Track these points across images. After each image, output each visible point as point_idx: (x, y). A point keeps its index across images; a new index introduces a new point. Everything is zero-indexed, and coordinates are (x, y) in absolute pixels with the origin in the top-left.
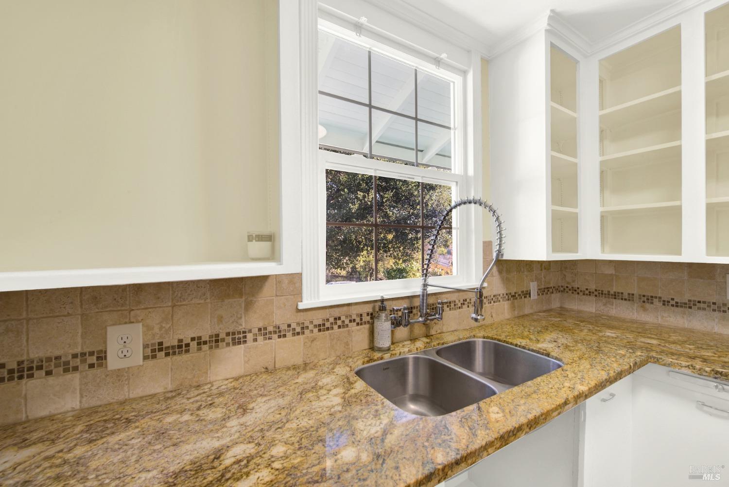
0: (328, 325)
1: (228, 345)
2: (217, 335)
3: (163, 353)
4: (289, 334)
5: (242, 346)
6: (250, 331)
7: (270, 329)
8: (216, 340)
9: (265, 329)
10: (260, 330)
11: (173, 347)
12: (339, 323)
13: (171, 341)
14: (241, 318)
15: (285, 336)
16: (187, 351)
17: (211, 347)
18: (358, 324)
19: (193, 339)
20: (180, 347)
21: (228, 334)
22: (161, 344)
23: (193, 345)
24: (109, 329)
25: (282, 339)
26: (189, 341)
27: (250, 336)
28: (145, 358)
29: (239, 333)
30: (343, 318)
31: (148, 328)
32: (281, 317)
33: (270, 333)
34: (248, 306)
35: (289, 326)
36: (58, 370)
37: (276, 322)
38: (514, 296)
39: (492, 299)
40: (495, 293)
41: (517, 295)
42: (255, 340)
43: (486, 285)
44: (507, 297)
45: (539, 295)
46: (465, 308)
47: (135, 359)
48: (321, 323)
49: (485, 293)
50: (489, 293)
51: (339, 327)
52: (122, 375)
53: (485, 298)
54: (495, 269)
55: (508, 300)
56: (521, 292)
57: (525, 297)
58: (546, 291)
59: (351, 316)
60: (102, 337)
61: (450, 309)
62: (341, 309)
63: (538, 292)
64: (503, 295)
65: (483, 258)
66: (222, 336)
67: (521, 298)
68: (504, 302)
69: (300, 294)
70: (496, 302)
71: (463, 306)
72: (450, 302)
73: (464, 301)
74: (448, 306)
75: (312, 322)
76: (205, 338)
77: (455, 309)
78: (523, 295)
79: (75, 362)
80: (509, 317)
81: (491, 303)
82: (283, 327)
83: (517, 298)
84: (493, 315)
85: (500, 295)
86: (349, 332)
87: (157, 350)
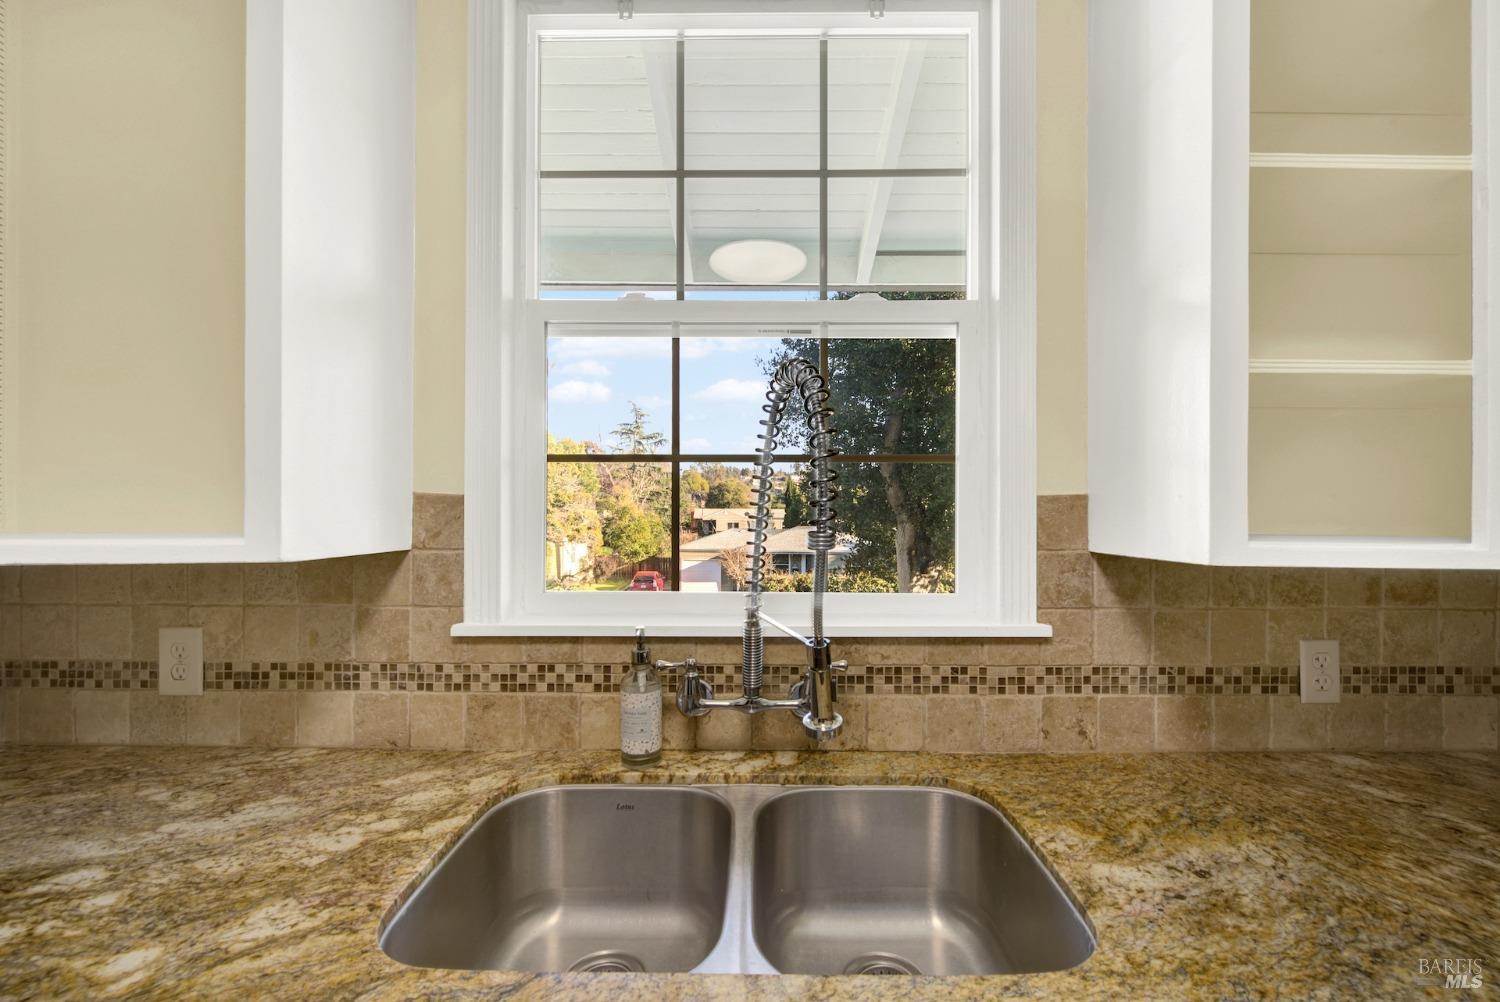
0: (522, 678)
1: (328, 686)
2: (311, 666)
3: (230, 683)
4: (439, 685)
5: (352, 693)
6: (366, 668)
7: (403, 668)
8: (308, 676)
9: (394, 667)
10: (384, 667)
11: (245, 674)
12: (550, 677)
13: (242, 666)
14: (348, 640)
15: (430, 687)
16: (265, 686)
17: (301, 686)
18: (597, 688)
19: (274, 666)
20: (255, 676)
21: (328, 667)
22: (229, 666)
23: (275, 676)
24: (163, 632)
25: (424, 693)
26: (267, 668)
27: (365, 677)
28: (206, 685)
29: (347, 667)
31: (210, 639)
32: (419, 649)
33: (403, 675)
34: (363, 618)
35: (439, 668)
36: (108, 683)
37: (414, 657)
38: (1203, 682)
39: (1087, 680)
40: (1098, 661)
41: (1218, 680)
42: (375, 686)
43: (1046, 631)
44: (1163, 680)
45: (1357, 690)
46: (958, 693)
47: (194, 684)
48: (508, 672)
49: (1049, 656)
50: (1072, 660)
51: (551, 687)
52: (177, 706)
53: (1049, 671)
54: (1098, 583)
55: (1171, 689)
56: (1246, 671)
57: (1265, 690)
58: (1403, 679)
59: (579, 667)
60: (155, 643)
61: (898, 690)
62: (555, 648)
63: (1346, 680)
64: (1143, 670)
65: (1039, 547)
66: (319, 668)
67: (1247, 690)
68: (1148, 696)
69: (461, 605)
70: (1106, 690)
71: (952, 687)
72: (898, 670)
73: (954, 670)
74: (888, 680)
75: (486, 667)
76: (293, 668)
77: (917, 691)
78: (1256, 681)
79: (126, 675)
80: (1170, 747)
81: (1078, 689)
82: (428, 669)
83: (1219, 690)
84: (1090, 730)
85: (1124, 670)
86: (572, 702)
87: (223, 676)
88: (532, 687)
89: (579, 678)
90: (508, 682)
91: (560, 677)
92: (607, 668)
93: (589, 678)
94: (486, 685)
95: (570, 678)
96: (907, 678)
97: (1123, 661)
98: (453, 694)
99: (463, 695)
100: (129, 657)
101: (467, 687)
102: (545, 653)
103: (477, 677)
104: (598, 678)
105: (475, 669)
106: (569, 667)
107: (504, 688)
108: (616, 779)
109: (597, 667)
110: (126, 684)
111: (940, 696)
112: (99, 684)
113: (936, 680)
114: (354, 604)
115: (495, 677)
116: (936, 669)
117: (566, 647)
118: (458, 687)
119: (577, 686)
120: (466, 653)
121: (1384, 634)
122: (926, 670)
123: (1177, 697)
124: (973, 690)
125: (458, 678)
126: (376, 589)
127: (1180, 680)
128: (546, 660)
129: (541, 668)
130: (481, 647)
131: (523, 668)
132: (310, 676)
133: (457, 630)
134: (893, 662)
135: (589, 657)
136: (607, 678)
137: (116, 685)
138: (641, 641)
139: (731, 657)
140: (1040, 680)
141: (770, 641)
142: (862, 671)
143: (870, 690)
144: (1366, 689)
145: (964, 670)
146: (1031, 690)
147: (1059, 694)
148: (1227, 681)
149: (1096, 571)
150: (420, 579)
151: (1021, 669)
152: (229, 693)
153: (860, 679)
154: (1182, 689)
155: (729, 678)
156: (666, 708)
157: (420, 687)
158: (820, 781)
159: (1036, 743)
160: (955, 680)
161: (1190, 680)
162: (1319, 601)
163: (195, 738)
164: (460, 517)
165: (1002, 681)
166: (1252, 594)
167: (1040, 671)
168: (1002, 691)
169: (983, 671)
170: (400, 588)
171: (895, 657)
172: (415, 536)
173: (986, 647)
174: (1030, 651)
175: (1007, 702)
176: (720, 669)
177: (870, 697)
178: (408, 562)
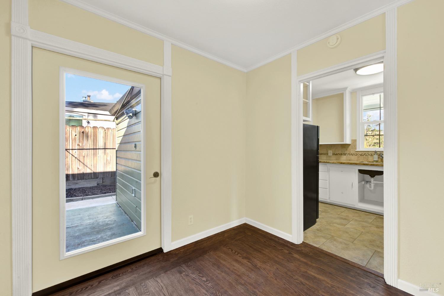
0: (362, 155)
1: (343, 155)
5: (346, 156)
8: (341, 154)
9: (349, 154)
11: (336, 154)
12: (365, 155)
23: (338, 154)
25: (353, 156)
27: (347, 154)
28: (332, 155)
29: (345, 154)
30: (367, 154)
31: (333, 151)
34: (346, 150)
35: (354, 154)
37: (352, 153)
52: (330, 156)
60: (328, 151)
69: (356, 149)
86: (368, 157)
87: (334, 154)
98: (355, 156)
100: (326, 153)
101: (357, 155)
102: (365, 153)
104: (371, 155)
114: (346, 148)
115: (360, 155)
117: (367, 152)
120: (357, 153)
126: (348, 147)
133: (356, 151)
135: (370, 153)
137: (325, 155)
138: (376, 151)
150: (352, 146)
156: (378, 158)
163: (331, 158)
164: (356, 141)
170: (350, 147)
172: (351, 143)
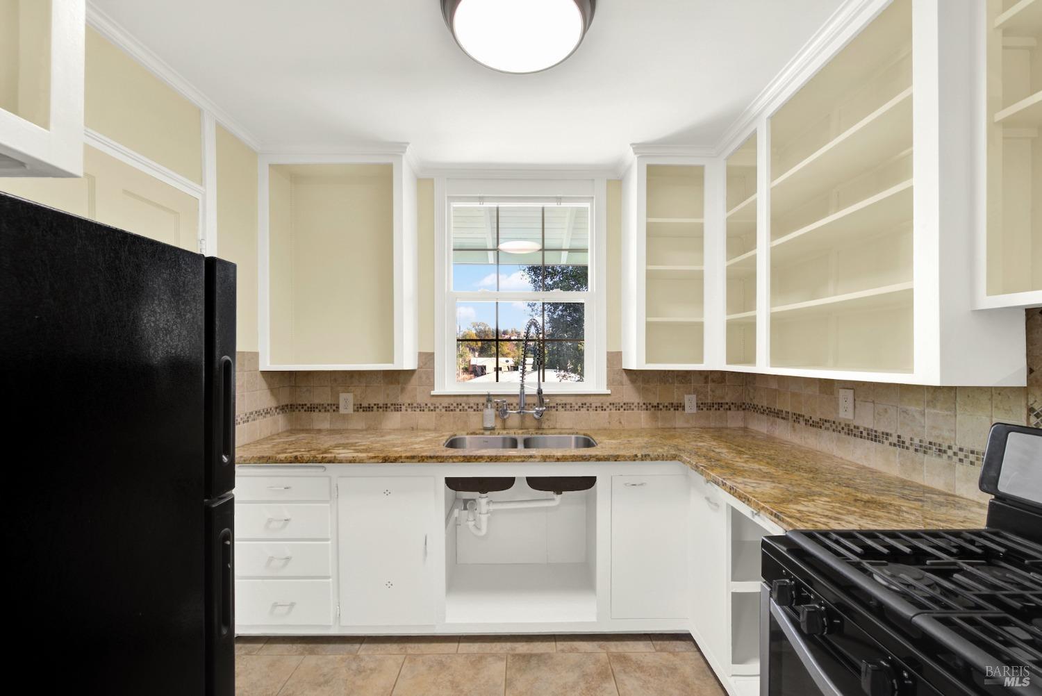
0: (452, 408)
1: (392, 410)
2: (386, 404)
3: (362, 410)
4: (426, 410)
5: (400, 413)
6: (404, 405)
7: (415, 405)
9: (412, 404)
10: (409, 405)
11: (366, 407)
12: (460, 407)
13: (365, 404)
14: (398, 396)
15: (423, 410)
16: (372, 411)
17: (384, 411)
18: (475, 410)
19: (375, 405)
20: (369, 408)
21: (392, 405)
22: (361, 405)
23: (375, 407)
24: (341, 394)
25: (422, 412)
26: (373, 405)
27: (403, 408)
28: (354, 411)
29: (398, 405)
30: (463, 405)
31: (355, 396)
32: (421, 399)
33: (415, 407)
34: (403, 390)
35: (426, 405)
36: (323, 410)
37: (419, 401)
38: (657, 407)
39: (622, 407)
40: (625, 401)
41: (661, 407)
42: (406, 410)
43: (609, 392)
44: (644, 407)
45: (702, 409)
46: (584, 410)
47: (350, 410)
48: (447, 406)
49: (611, 399)
50: (617, 401)
51: (460, 410)
52: (345, 417)
53: (610, 404)
54: (625, 378)
55: (647, 410)
56: (669, 404)
57: (675, 409)
58: (716, 406)
59: (469, 404)
60: (338, 398)
61: (565, 410)
62: (461, 398)
63: (698, 406)
64: (639, 404)
65: (607, 367)
66: (389, 405)
67: (670, 409)
68: (640, 411)
69: (433, 385)
70: (627, 410)
71: (582, 409)
72: (565, 404)
73: (582, 404)
74: (563, 407)
75: (441, 404)
76: (381, 405)
77: (571, 410)
78: (672, 407)
79: (329, 408)
80: (647, 426)
81: (619, 410)
82: (423, 405)
83: (661, 409)
84: (623, 423)
85: (633, 404)
86: (467, 415)
87: (359, 408)
88: (455, 410)
89: (469, 408)
90: (447, 409)
91: (463, 407)
92: (478, 404)
93: (472, 407)
94: (441, 410)
95: (466, 407)
96: (568, 407)
97: (632, 401)
98: (431, 412)
99: (433, 412)
100: (329, 402)
101: (435, 411)
102: (459, 400)
103: (438, 407)
104: (475, 407)
105: (438, 405)
106: (466, 404)
107: (446, 410)
108: (483, 434)
109: (474, 404)
110: (328, 411)
111: (578, 412)
112: (320, 411)
113: (577, 407)
114: (400, 385)
115: (443, 407)
116: (577, 404)
117: (465, 398)
118: (432, 410)
119: (469, 410)
120: (434, 400)
121: (710, 393)
122: (574, 404)
123: (648, 412)
124: (588, 410)
125: (432, 408)
126: (407, 381)
127: (649, 407)
128: (459, 402)
129: (458, 404)
130: (439, 398)
131: (452, 404)
132: (386, 408)
133: (433, 393)
134: (564, 402)
135: (472, 401)
136: (478, 407)
137: (325, 411)
138: (489, 395)
139: (515, 401)
140: (608, 407)
141: (527, 395)
142: (555, 405)
143: (557, 410)
144: (705, 409)
145: (585, 404)
146: (605, 410)
147: (613, 411)
148: (664, 407)
149: (624, 374)
150: (420, 377)
151: (602, 404)
152: (361, 412)
153: (554, 407)
154: (650, 409)
155: (515, 407)
156: (496, 415)
157: (420, 410)
158: (542, 434)
159: (607, 425)
160: (582, 407)
161: (652, 407)
162: (691, 383)
163: (350, 427)
164: (434, 358)
165: (596, 407)
166: (670, 381)
167: (608, 404)
168: (596, 410)
169: (591, 404)
170: (414, 380)
171: (564, 400)
172: (419, 365)
173: (592, 397)
174: (604, 398)
175: (598, 414)
176: (512, 404)
177: (557, 412)
178: (417, 372)
